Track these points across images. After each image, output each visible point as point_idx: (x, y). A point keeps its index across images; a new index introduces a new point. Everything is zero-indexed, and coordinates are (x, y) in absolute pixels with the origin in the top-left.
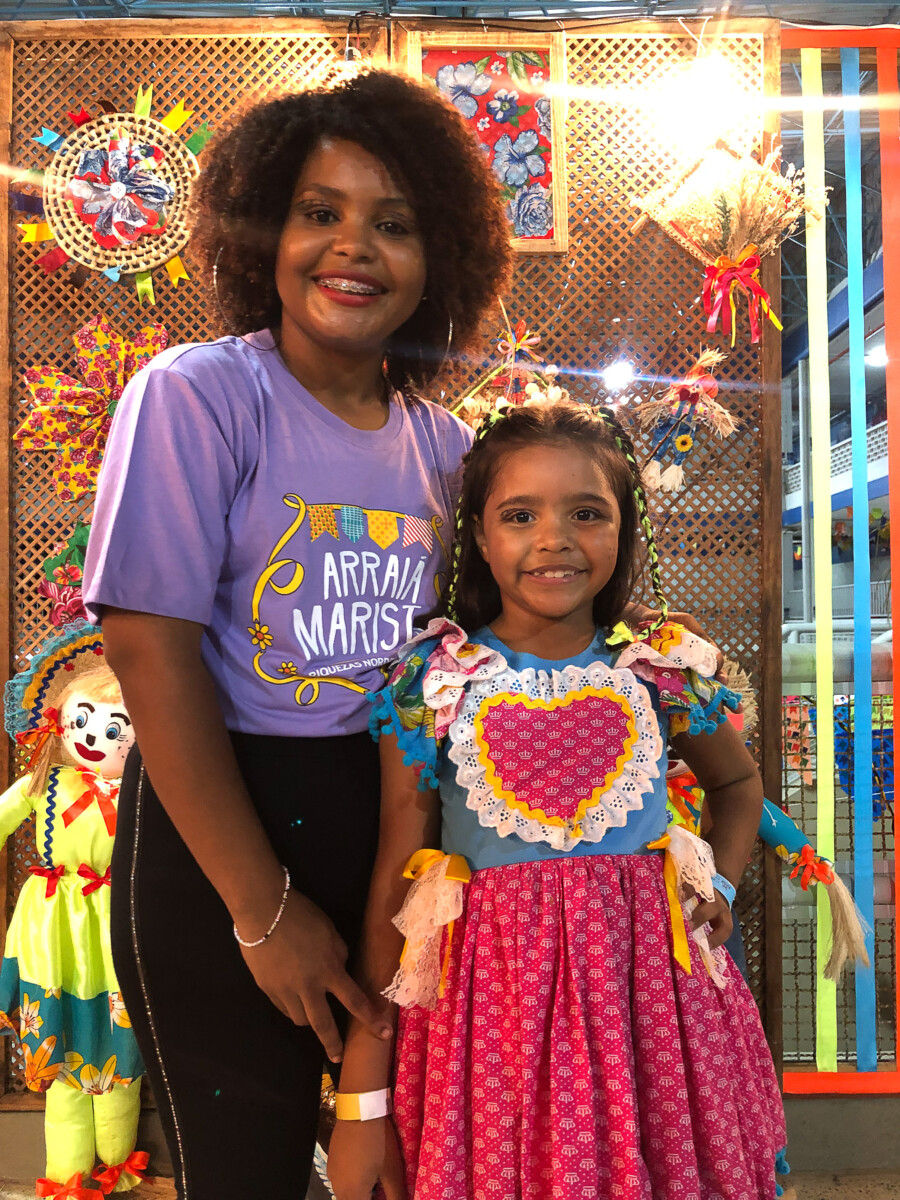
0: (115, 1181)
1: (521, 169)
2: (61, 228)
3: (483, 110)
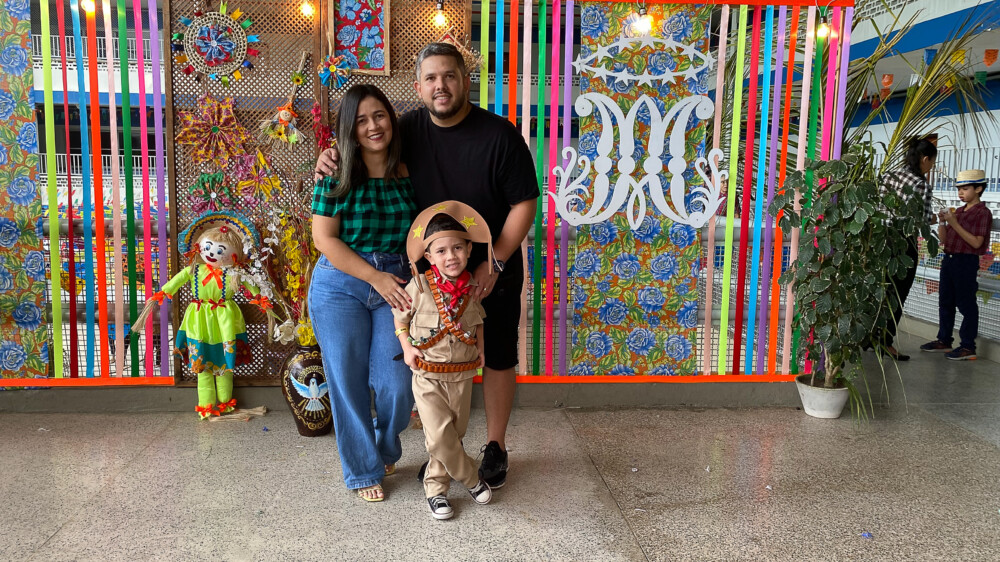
0: (225, 408)
1: (372, 40)
2: (191, 57)
3: (358, 17)
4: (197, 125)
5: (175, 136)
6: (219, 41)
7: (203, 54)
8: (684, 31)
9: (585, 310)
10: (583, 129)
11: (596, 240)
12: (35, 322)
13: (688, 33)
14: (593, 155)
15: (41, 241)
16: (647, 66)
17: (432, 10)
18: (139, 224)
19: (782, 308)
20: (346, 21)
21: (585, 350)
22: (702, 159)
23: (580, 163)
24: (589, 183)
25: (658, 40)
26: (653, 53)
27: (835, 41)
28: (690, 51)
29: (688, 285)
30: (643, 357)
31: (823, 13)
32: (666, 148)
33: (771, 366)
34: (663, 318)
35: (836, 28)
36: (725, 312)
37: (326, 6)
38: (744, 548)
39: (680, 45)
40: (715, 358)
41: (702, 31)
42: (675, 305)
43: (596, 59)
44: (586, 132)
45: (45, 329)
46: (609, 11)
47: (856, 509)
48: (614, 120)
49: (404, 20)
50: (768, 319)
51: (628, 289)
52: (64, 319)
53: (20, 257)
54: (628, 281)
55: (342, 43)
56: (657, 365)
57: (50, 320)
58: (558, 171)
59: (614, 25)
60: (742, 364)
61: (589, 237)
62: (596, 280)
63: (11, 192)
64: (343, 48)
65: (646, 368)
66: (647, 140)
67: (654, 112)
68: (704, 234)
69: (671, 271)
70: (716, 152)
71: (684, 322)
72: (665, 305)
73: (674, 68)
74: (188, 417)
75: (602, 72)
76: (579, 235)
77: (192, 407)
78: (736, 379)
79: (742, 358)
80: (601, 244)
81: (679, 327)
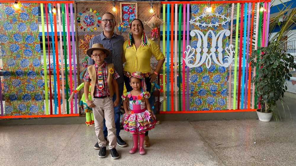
1: (133, 18)
2: (82, 24)
3: (129, 11)
4: (84, 43)
5: (78, 46)
6: (90, 19)
7: (85, 23)
8: (221, 11)
9: (194, 92)
10: (192, 40)
11: (197, 72)
12: (40, 99)
13: (222, 12)
14: (196, 47)
15: (42, 77)
16: (211, 22)
17: (149, 8)
18: (68, 71)
19: (251, 90)
20: (126, 13)
21: (194, 104)
22: (227, 48)
23: (192, 50)
24: (194, 55)
25: (214, 14)
26: (212, 18)
27: (266, 12)
28: (223, 17)
29: (224, 84)
30: (211, 105)
31: (262, 4)
32: (217, 44)
33: (249, 107)
34: (217, 94)
35: (266, 9)
36: (235, 92)
37: (120, 8)
38: (250, 159)
39: (220, 15)
40: (232, 105)
41: (227, 11)
42: (220, 90)
43: (196, 20)
44: (193, 41)
45: (43, 101)
46: (199, 6)
47: (281, 148)
48: (201, 37)
49: (141, 11)
50: (247, 93)
51: (206, 85)
52: (49, 98)
53: (36, 81)
54: (206, 83)
55: (124, 19)
56: (216, 107)
57: (45, 99)
58: (185, 53)
59: (201, 10)
60: (240, 106)
61: (195, 71)
62: (197, 83)
63: (33, 63)
64: (124, 20)
65: (212, 108)
66: (211, 42)
67: (213, 35)
68: (228, 69)
69: (219, 80)
70: (231, 46)
71: (223, 95)
72: (217, 90)
73: (219, 22)
74: (83, 125)
75: (198, 24)
76: (192, 71)
77: (84, 122)
78: (238, 111)
79: (240, 105)
80: (198, 73)
81: (222, 96)
